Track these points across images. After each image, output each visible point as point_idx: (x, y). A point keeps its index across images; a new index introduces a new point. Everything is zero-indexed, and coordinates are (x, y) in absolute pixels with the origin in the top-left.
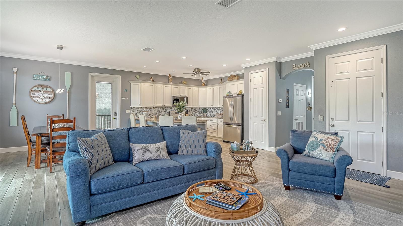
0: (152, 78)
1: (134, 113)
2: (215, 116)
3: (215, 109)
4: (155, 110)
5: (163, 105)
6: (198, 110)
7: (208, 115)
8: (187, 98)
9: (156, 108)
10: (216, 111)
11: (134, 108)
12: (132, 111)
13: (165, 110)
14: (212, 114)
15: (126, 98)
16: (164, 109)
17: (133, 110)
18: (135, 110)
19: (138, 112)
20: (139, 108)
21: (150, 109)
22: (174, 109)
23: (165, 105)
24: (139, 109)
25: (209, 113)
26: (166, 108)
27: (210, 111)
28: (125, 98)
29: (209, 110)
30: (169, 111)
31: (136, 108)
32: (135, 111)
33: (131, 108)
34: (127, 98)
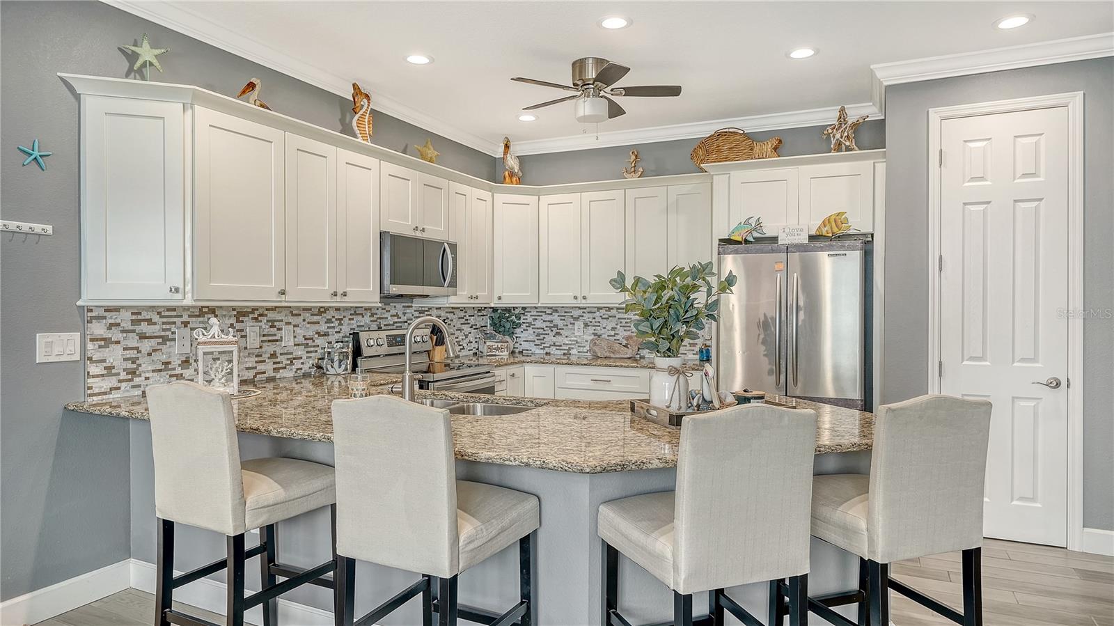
0: (251, 86)
1: (115, 356)
2: (572, 352)
3: (576, 313)
4: (267, 330)
5: (335, 294)
6: (472, 320)
7: (525, 345)
8: (453, 247)
9: (271, 315)
10: (579, 324)
11: (112, 318)
12: (90, 346)
13: (323, 327)
14: (550, 339)
15: (38, 228)
16: (316, 318)
17: (98, 329)
18: (116, 335)
19: (146, 346)
20: (156, 318)
21: (233, 320)
22: (372, 315)
23: (345, 294)
24: (150, 322)
25: (531, 338)
26: (329, 315)
27: (539, 324)
28: (25, 226)
29: (530, 320)
30: (346, 329)
31: (126, 315)
32: (120, 336)
33: (87, 315)
34: (49, 229)
